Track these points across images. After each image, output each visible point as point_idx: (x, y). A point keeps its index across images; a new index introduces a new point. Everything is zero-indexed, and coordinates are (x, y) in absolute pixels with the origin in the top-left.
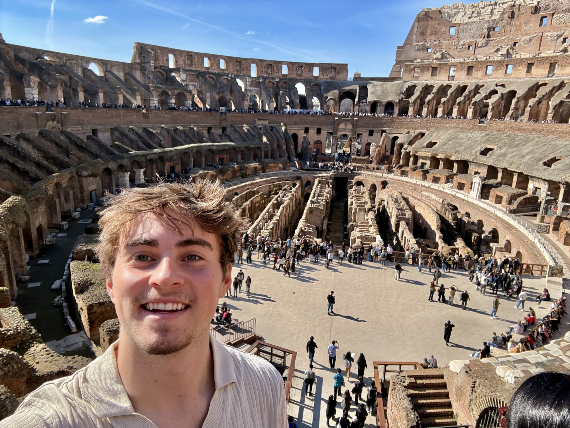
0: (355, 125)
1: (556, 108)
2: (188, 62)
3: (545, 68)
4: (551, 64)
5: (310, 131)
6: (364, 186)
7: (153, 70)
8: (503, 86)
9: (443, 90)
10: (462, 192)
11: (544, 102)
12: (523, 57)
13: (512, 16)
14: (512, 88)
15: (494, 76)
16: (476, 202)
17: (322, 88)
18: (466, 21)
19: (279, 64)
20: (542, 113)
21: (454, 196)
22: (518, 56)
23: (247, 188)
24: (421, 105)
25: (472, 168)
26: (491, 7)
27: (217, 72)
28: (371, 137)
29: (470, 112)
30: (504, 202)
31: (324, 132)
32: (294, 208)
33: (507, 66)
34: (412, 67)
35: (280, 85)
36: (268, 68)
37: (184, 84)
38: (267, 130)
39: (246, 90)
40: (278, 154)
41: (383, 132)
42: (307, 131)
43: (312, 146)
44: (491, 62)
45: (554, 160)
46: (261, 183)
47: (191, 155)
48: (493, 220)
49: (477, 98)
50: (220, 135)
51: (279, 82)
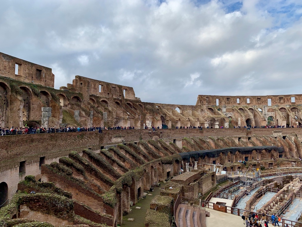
2: (227, 102)
7: (207, 108)
27: (245, 105)
36: (280, 100)
37: (224, 114)
39: (265, 114)
50: (246, 142)
51: (289, 108)
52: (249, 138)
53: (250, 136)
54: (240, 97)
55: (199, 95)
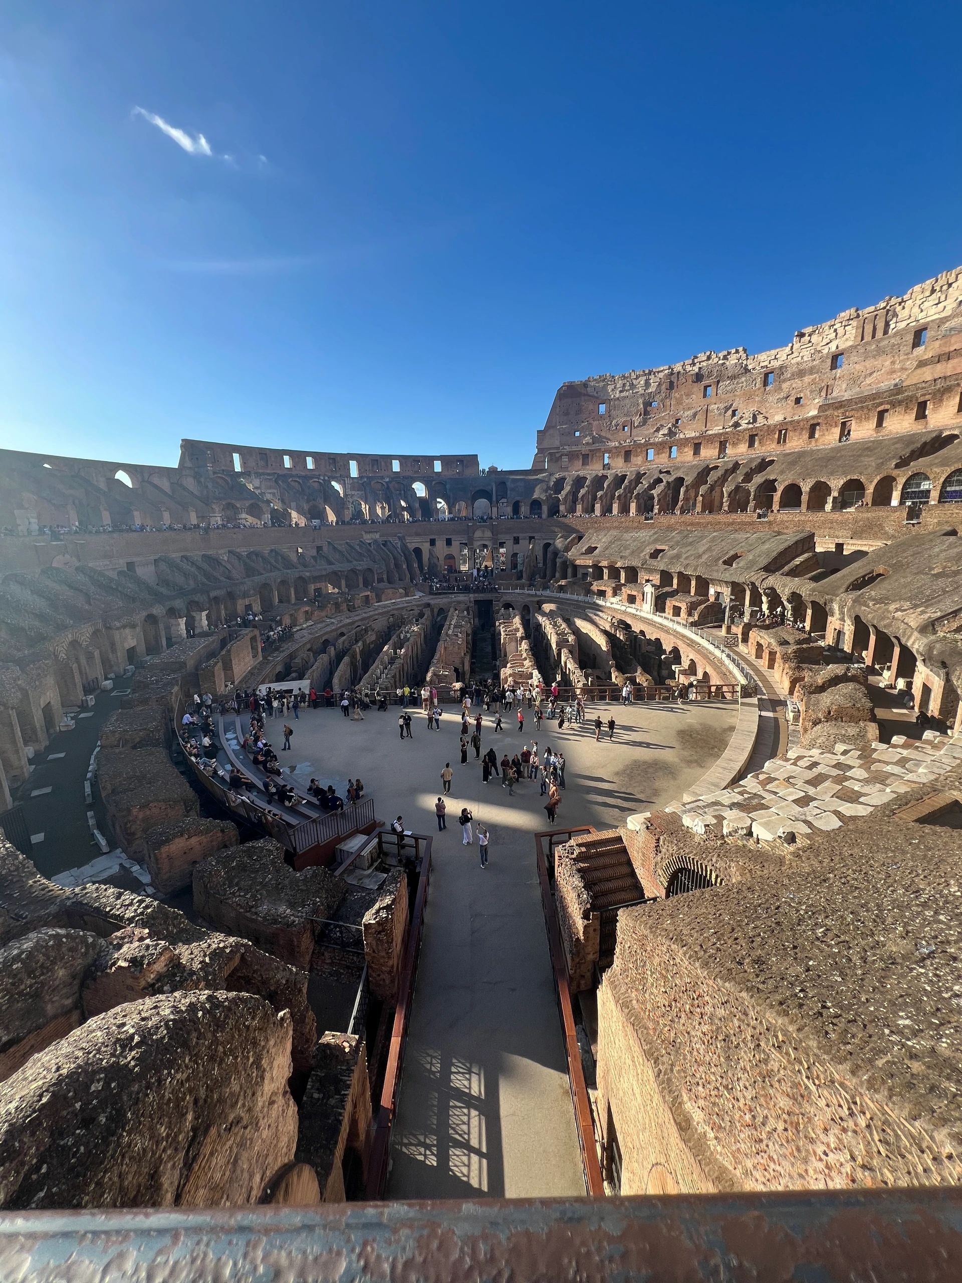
0: (495, 531)
1: (732, 495)
2: (261, 463)
3: (715, 448)
4: (721, 442)
5: (437, 543)
6: (513, 609)
7: (212, 476)
8: (668, 472)
9: (599, 481)
10: (633, 605)
11: (717, 489)
12: (688, 436)
13: (671, 386)
14: (680, 474)
15: (657, 461)
16: (650, 616)
17: (448, 486)
18: (617, 396)
19: (389, 458)
20: (716, 503)
21: (625, 612)
22: (682, 436)
23: (356, 624)
24: (575, 501)
25: (642, 576)
26: (645, 378)
27: (303, 474)
28: (517, 545)
29: (633, 506)
30: (683, 613)
31: (456, 544)
32: (424, 645)
33: (671, 448)
34: (558, 455)
35: (391, 486)
36: (373, 466)
37: (257, 492)
38: (379, 545)
39: (346, 495)
40: (397, 576)
41: (531, 538)
42: (433, 542)
43: (442, 562)
44: (651, 444)
45: (736, 557)
46: (376, 617)
47: (274, 588)
48: (672, 637)
49: (639, 489)
50: (313, 557)
51: (390, 482)
52: (319, 549)
53: (319, 543)
54: (290, 453)
55: (183, 440)
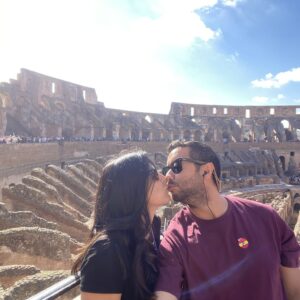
2: (203, 111)
7: (181, 118)
19: (267, 108)
27: (222, 116)
36: (259, 112)
37: (200, 125)
38: (259, 153)
40: (269, 171)
43: (297, 166)
51: (268, 120)
52: (226, 154)
53: (226, 150)
